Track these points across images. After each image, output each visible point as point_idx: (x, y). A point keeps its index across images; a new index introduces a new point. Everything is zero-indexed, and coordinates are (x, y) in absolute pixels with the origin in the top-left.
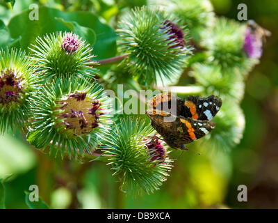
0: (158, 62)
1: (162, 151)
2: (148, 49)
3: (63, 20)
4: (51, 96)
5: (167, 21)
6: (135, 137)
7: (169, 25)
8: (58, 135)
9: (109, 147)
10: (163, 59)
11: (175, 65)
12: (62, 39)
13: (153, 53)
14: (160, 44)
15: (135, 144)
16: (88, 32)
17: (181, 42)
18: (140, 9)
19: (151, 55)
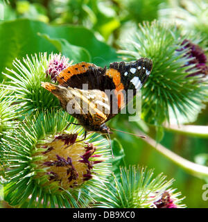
0: (172, 94)
2: (159, 77)
3: (48, 37)
4: (31, 137)
5: (186, 41)
6: (140, 193)
7: (188, 46)
8: (38, 189)
10: (178, 91)
11: (195, 99)
12: (47, 63)
13: (166, 83)
14: (176, 71)
15: (139, 201)
16: (81, 54)
17: (204, 69)
18: (150, 25)
19: (163, 84)
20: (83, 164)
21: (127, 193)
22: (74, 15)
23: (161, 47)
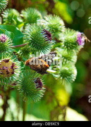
2: (36, 41)
3: (0, 28)
7: (45, 31)
9: (19, 82)
10: (42, 46)
11: (48, 48)
14: (41, 39)
16: (11, 34)
17: (50, 39)
18: (33, 24)
19: (37, 44)
20: (11, 69)
22: (9, 22)
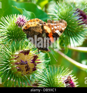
0: (72, 33)
1: (73, 85)
3: (16, 7)
4: (9, 52)
5: (78, 9)
6: (57, 77)
8: (12, 75)
9: (42, 82)
10: (75, 31)
11: (82, 35)
12: (16, 19)
14: (73, 22)
15: (57, 80)
16: (31, 15)
17: (86, 21)
18: (62, 2)
19: (68, 28)
20: (32, 64)
21: (52, 77)
23: (67, 12)
